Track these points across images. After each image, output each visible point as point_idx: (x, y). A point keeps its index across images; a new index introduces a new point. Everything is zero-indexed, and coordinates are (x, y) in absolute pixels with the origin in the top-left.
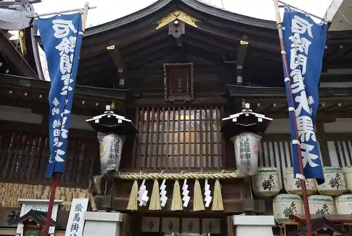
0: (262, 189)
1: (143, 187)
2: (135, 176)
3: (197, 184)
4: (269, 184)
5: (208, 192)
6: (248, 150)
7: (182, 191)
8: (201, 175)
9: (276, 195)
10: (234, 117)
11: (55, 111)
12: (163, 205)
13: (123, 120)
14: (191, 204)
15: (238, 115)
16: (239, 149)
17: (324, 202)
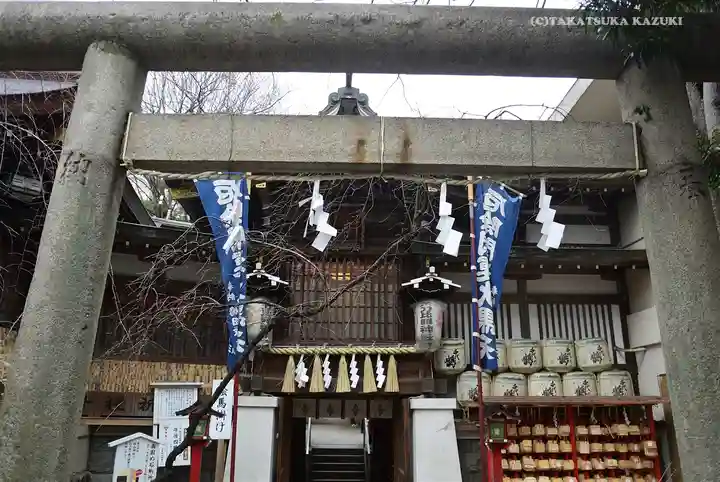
0: (444, 366)
1: (301, 365)
2: (291, 350)
3: (368, 360)
4: (453, 361)
5: (380, 370)
6: (431, 322)
7: (349, 369)
8: (372, 349)
9: (461, 373)
10: (416, 282)
11: (231, 297)
12: (327, 385)
13: (278, 283)
14: (360, 384)
15: (420, 280)
16: (420, 320)
17: (514, 382)
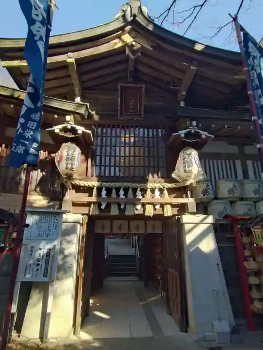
2: (96, 184)
4: (207, 192)
9: (211, 201)
10: (182, 133)
13: (82, 131)
15: (185, 131)
17: (249, 206)
